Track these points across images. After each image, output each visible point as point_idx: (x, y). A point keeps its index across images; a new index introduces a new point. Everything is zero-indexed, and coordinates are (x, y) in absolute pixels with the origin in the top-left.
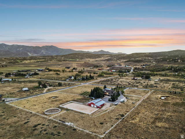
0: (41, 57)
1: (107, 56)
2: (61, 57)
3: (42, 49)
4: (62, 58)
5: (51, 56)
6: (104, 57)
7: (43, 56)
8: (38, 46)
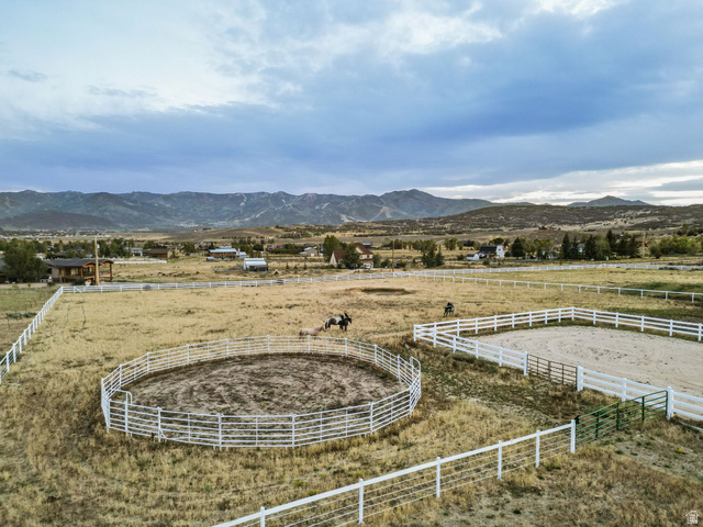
0: (377, 226)
1: (641, 212)
2: (440, 223)
3: (382, 204)
4: (446, 226)
5: (409, 222)
6: (624, 217)
7: (383, 223)
8: (372, 196)
